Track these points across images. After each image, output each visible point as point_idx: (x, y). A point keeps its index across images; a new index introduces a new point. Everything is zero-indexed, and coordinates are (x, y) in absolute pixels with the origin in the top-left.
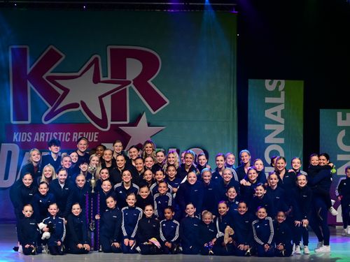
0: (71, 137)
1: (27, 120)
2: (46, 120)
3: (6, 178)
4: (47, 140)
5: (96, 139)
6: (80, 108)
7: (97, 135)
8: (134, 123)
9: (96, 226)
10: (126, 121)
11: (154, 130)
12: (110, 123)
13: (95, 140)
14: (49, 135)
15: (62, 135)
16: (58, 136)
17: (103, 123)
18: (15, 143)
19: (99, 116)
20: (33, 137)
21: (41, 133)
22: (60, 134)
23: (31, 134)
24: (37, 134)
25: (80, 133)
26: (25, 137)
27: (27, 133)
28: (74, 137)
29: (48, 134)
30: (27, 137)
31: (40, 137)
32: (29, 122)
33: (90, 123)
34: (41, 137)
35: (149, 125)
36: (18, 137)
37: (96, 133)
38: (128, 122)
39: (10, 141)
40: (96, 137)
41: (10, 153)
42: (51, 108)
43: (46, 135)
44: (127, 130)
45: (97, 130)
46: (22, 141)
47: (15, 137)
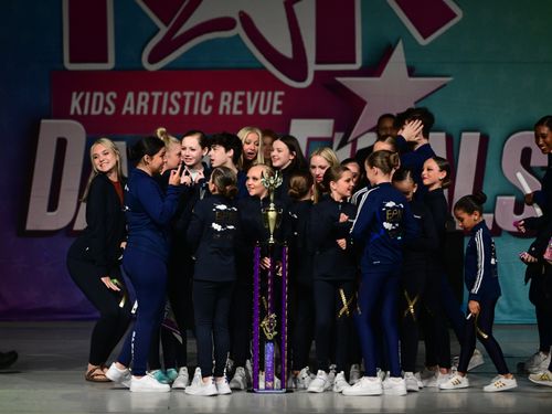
0: (215, 103)
1: (105, 60)
2: (152, 60)
3: (53, 206)
4: (154, 112)
5: (279, 108)
6: (239, 30)
7: (280, 98)
8: (374, 68)
9: (279, 328)
10: (354, 62)
11: (425, 85)
12: (312, 67)
13: (275, 112)
14: (161, 99)
15: (193, 99)
16: (182, 101)
17: (296, 67)
18: (76, 117)
19: (287, 50)
20: (119, 103)
21: (141, 94)
22: (188, 95)
23: (115, 95)
24: (130, 95)
25: (237, 94)
26: (101, 103)
27: (105, 93)
28: (223, 103)
29: (156, 95)
30: (106, 105)
31: (137, 104)
32: (110, 65)
33: (264, 68)
34: (140, 103)
35: (412, 72)
36: (82, 103)
37: (277, 94)
38: (358, 66)
39: (62, 112)
40: (277, 102)
41: (62, 144)
42: (164, 30)
43: (152, 99)
44: (356, 85)
45: (282, 86)
46: (93, 112)
47: (75, 103)
